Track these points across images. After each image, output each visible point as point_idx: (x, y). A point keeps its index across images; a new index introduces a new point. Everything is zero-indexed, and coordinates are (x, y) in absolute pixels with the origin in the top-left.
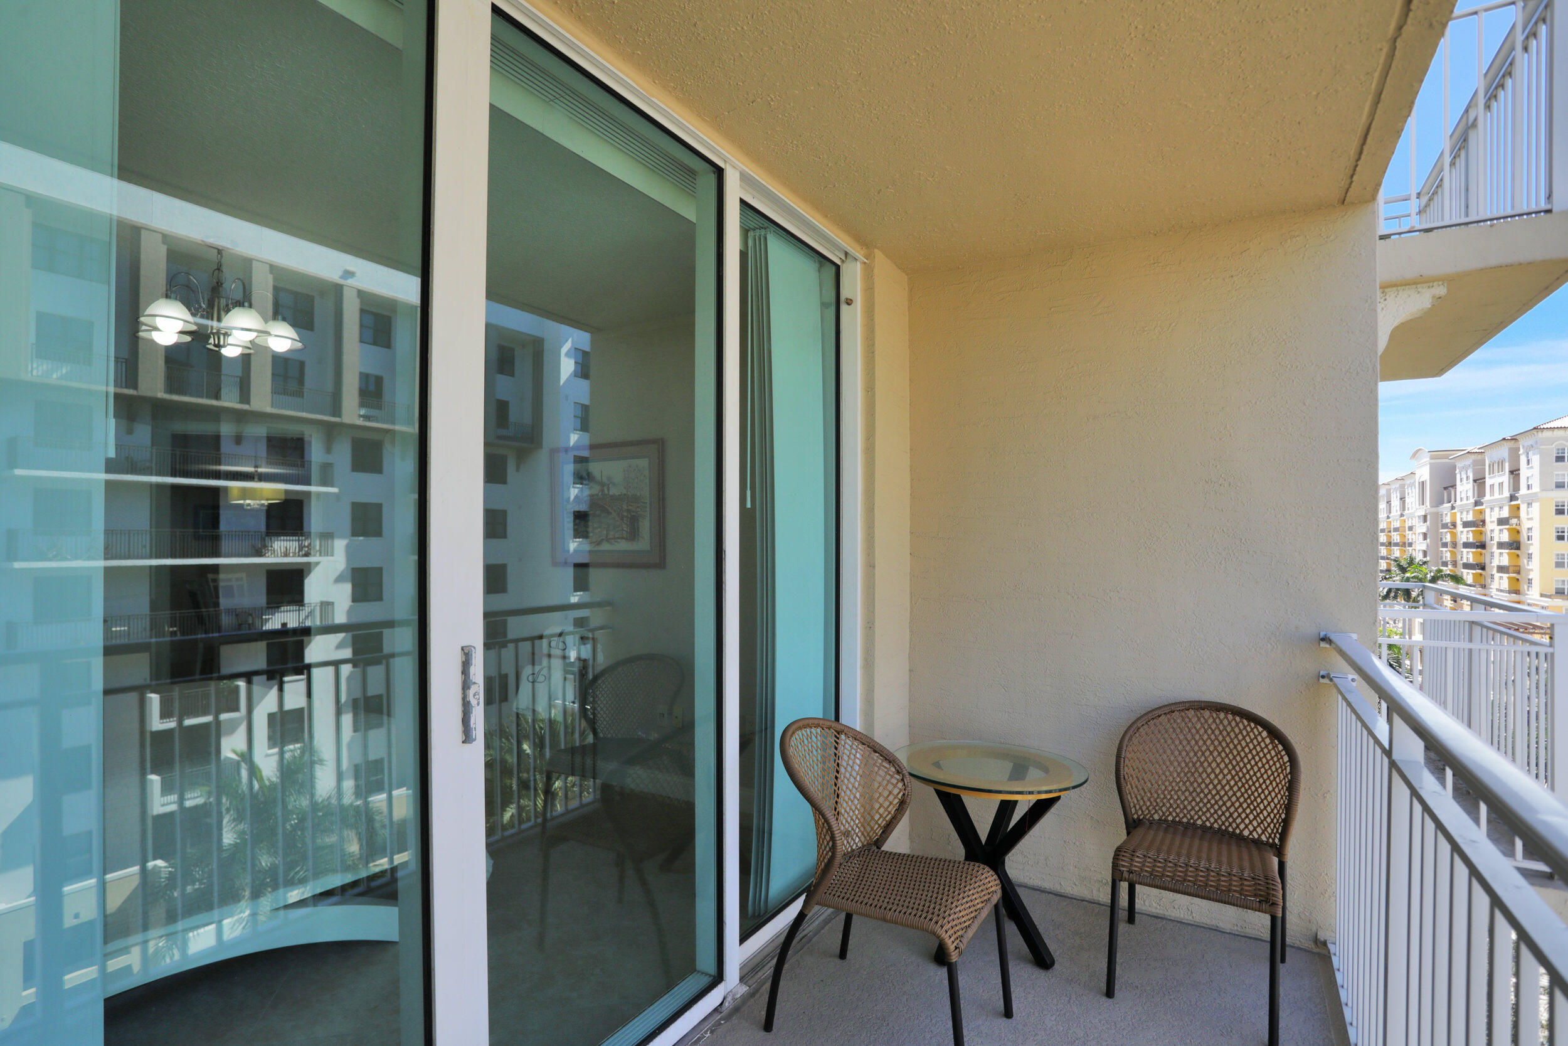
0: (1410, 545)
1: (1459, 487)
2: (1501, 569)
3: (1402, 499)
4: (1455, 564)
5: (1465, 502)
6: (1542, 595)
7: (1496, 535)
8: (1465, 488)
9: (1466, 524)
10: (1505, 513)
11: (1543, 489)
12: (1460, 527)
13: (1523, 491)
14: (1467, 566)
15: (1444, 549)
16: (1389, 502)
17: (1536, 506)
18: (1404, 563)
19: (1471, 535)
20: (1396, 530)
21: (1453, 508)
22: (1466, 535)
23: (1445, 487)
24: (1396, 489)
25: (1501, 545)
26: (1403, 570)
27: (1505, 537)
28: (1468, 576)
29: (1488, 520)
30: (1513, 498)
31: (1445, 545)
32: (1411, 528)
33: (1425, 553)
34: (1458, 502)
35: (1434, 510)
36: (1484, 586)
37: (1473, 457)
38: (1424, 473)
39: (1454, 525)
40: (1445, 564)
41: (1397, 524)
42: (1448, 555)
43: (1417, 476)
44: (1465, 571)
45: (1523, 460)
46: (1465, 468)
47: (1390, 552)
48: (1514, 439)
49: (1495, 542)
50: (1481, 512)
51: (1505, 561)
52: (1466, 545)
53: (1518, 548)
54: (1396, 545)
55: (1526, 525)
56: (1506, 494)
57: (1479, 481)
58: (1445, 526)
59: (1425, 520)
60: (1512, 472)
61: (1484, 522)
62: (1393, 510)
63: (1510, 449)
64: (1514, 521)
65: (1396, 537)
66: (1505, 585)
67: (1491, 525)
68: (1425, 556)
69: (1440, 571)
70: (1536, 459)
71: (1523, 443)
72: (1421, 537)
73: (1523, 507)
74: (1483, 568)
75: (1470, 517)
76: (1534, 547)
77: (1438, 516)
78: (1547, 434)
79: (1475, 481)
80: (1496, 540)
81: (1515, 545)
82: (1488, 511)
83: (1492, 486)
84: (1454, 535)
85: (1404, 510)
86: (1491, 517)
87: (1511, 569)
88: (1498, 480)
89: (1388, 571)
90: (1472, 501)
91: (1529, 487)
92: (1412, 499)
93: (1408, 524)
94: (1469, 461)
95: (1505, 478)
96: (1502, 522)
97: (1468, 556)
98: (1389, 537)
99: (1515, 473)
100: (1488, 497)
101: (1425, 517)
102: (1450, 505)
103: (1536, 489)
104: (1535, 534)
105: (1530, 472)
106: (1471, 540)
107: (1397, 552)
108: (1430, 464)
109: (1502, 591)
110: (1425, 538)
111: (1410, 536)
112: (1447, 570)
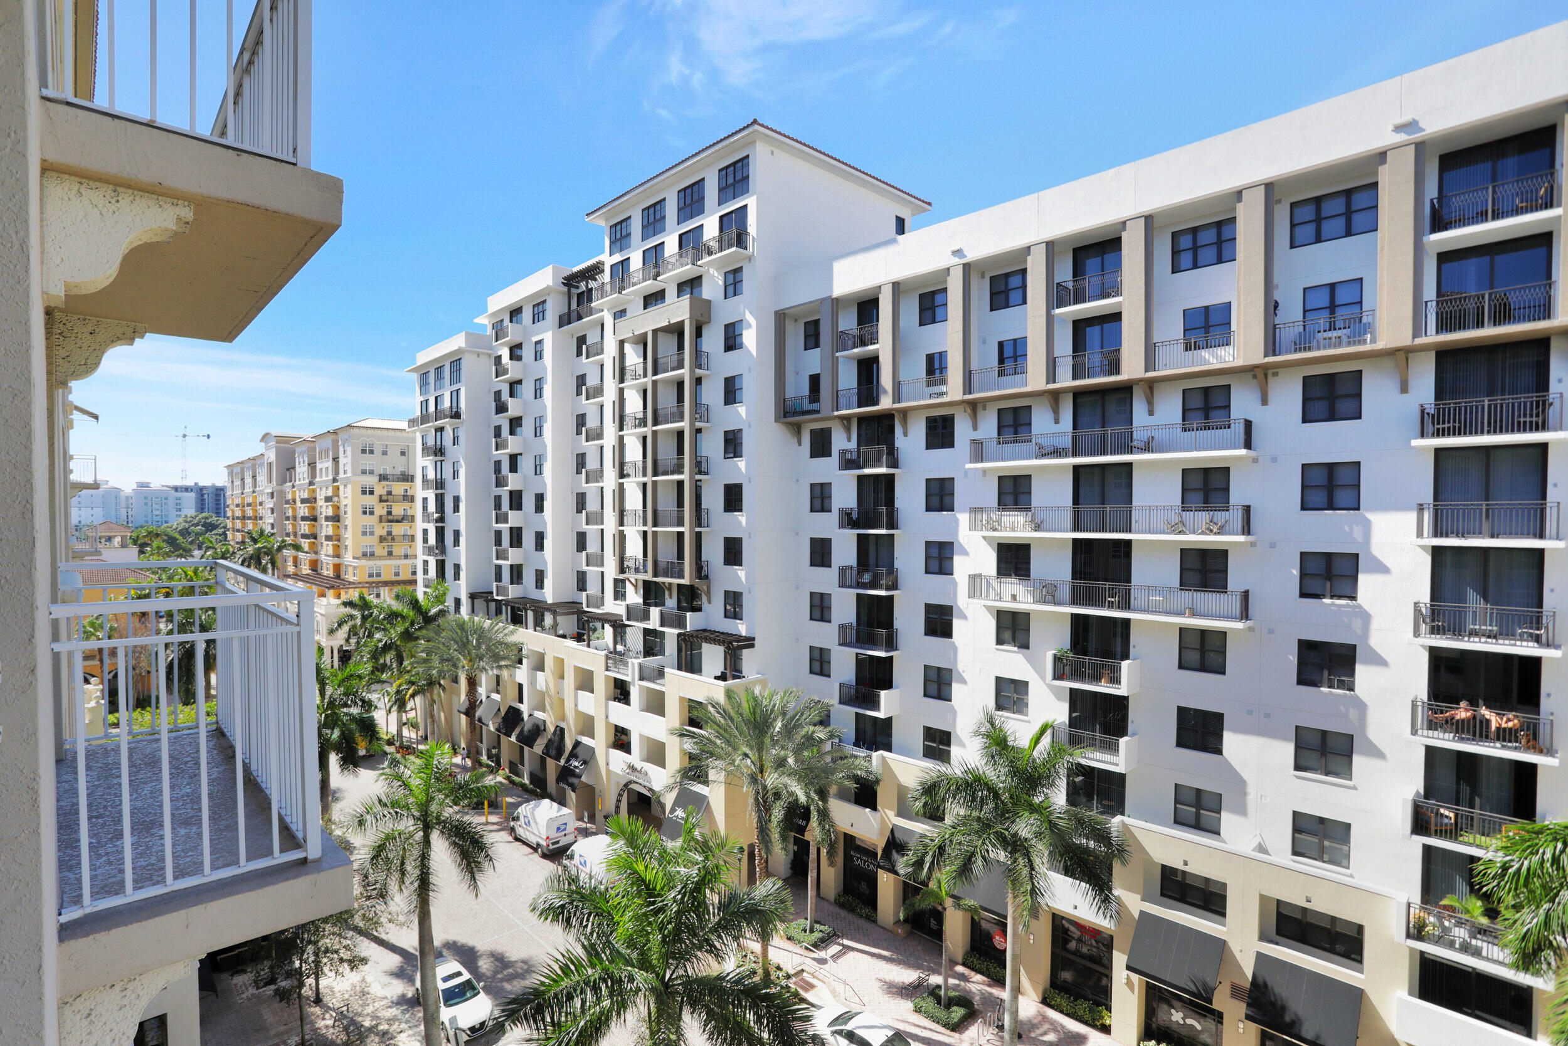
0: (261, 518)
1: (298, 470)
2: (328, 538)
3: (254, 477)
4: (295, 535)
5: (302, 482)
6: (354, 558)
7: (324, 510)
8: (302, 470)
9: (303, 501)
10: (330, 493)
11: (354, 474)
12: (298, 504)
13: (341, 475)
14: (304, 536)
15: (287, 522)
16: (243, 479)
17: (349, 487)
18: (255, 535)
19: (306, 510)
20: (249, 505)
21: (293, 487)
22: (303, 510)
23: (287, 470)
24: (248, 468)
25: (327, 519)
26: (255, 541)
27: (330, 512)
28: (305, 544)
29: (318, 497)
30: (335, 480)
31: (288, 519)
32: (261, 504)
33: (273, 526)
34: (297, 483)
35: (279, 488)
36: (316, 553)
37: (308, 444)
38: (271, 456)
39: (294, 501)
40: (288, 535)
41: (250, 500)
42: (290, 527)
43: (266, 457)
44: (303, 540)
45: (341, 449)
46: (302, 454)
47: (244, 525)
48: (335, 432)
49: (323, 516)
50: (314, 491)
51: (330, 532)
52: (304, 519)
53: (338, 521)
54: (249, 518)
55: (344, 502)
56: (331, 477)
57: (312, 465)
58: (287, 502)
59: (272, 497)
60: (334, 459)
61: (315, 499)
62: (247, 487)
63: (333, 440)
64: (335, 499)
65: (249, 512)
66: (330, 551)
67: (321, 502)
68: (273, 529)
69: (283, 541)
70: (349, 450)
71: (342, 436)
72: (269, 512)
73: (341, 488)
74: (315, 538)
75: (306, 495)
76: (349, 520)
77: (282, 493)
78: (356, 431)
79: (309, 464)
80: (324, 514)
81: (336, 518)
82: (318, 490)
83: (321, 470)
84: (294, 510)
85: (255, 487)
86: (321, 495)
87: (334, 538)
88: (324, 465)
89: (243, 542)
90: (307, 481)
91: (345, 472)
92: (262, 478)
93: (259, 500)
94: (304, 448)
95: (329, 464)
96: (328, 499)
97: (305, 527)
98: (243, 511)
99: (336, 460)
100: (318, 479)
101: (272, 494)
102: (291, 484)
103: (349, 474)
104: (349, 510)
105: (345, 460)
106: (307, 514)
107: (250, 525)
108: (276, 447)
109: (328, 556)
110: (272, 513)
111: (261, 511)
112: (289, 540)
